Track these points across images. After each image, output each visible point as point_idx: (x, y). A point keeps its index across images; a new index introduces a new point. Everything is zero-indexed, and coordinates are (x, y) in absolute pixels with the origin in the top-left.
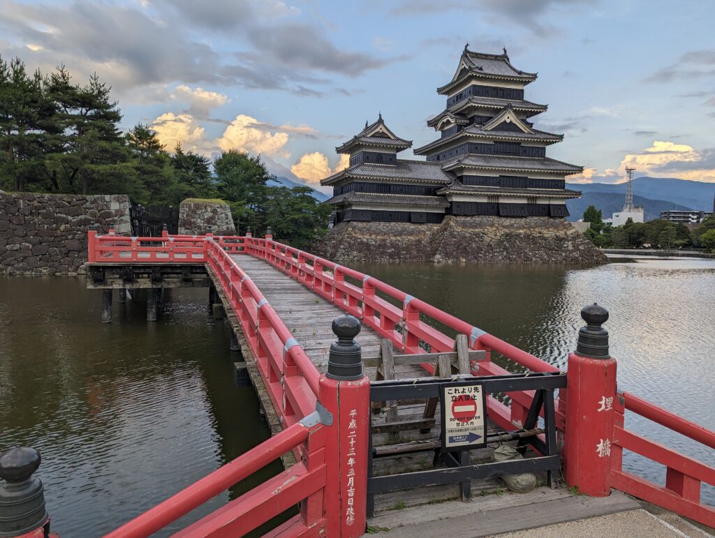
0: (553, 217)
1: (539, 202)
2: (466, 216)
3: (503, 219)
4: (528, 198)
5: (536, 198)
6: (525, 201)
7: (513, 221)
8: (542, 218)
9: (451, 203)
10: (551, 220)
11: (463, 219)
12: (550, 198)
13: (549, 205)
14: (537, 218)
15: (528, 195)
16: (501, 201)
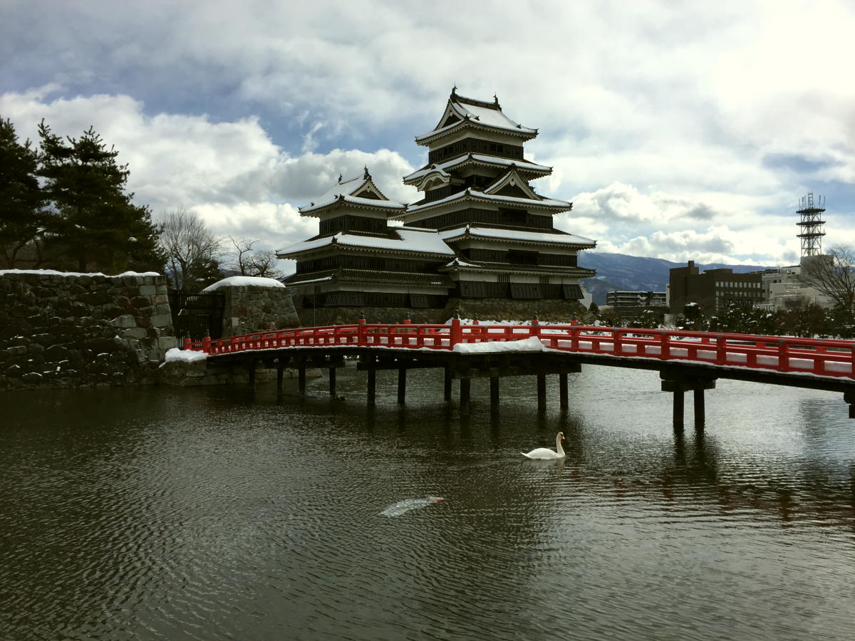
0: (567, 300)
1: (552, 282)
2: (475, 299)
3: (515, 303)
4: (540, 277)
5: (548, 277)
6: (536, 281)
7: (526, 305)
8: (556, 301)
9: (458, 283)
10: (565, 303)
11: (472, 303)
12: (562, 277)
13: (562, 285)
14: (550, 301)
15: (542, 273)
16: (513, 280)
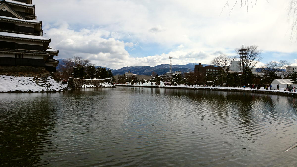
1: (24, 57)
4: (16, 54)
6: (13, 56)
8: (27, 67)
12: (32, 55)
14: (23, 66)
